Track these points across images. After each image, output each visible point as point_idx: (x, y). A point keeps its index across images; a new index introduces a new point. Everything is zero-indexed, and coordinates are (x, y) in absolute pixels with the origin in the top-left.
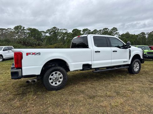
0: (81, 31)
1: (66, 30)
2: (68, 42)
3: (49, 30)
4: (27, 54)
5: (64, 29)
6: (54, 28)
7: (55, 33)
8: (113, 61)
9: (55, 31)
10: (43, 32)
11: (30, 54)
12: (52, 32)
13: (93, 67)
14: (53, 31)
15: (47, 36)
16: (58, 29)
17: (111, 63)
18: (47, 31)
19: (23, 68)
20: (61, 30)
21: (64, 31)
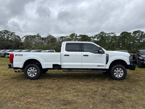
0: (131, 33)
1: (114, 33)
2: (112, 45)
3: (96, 35)
4: (16, 55)
5: (112, 33)
6: (102, 32)
7: (102, 37)
8: (83, 64)
9: (103, 35)
10: (92, 37)
11: (17, 55)
12: (99, 36)
13: (62, 67)
14: (101, 36)
15: (95, 41)
16: (106, 34)
17: (82, 65)
18: (95, 36)
19: (14, 63)
20: (108, 34)
21: (112, 35)
